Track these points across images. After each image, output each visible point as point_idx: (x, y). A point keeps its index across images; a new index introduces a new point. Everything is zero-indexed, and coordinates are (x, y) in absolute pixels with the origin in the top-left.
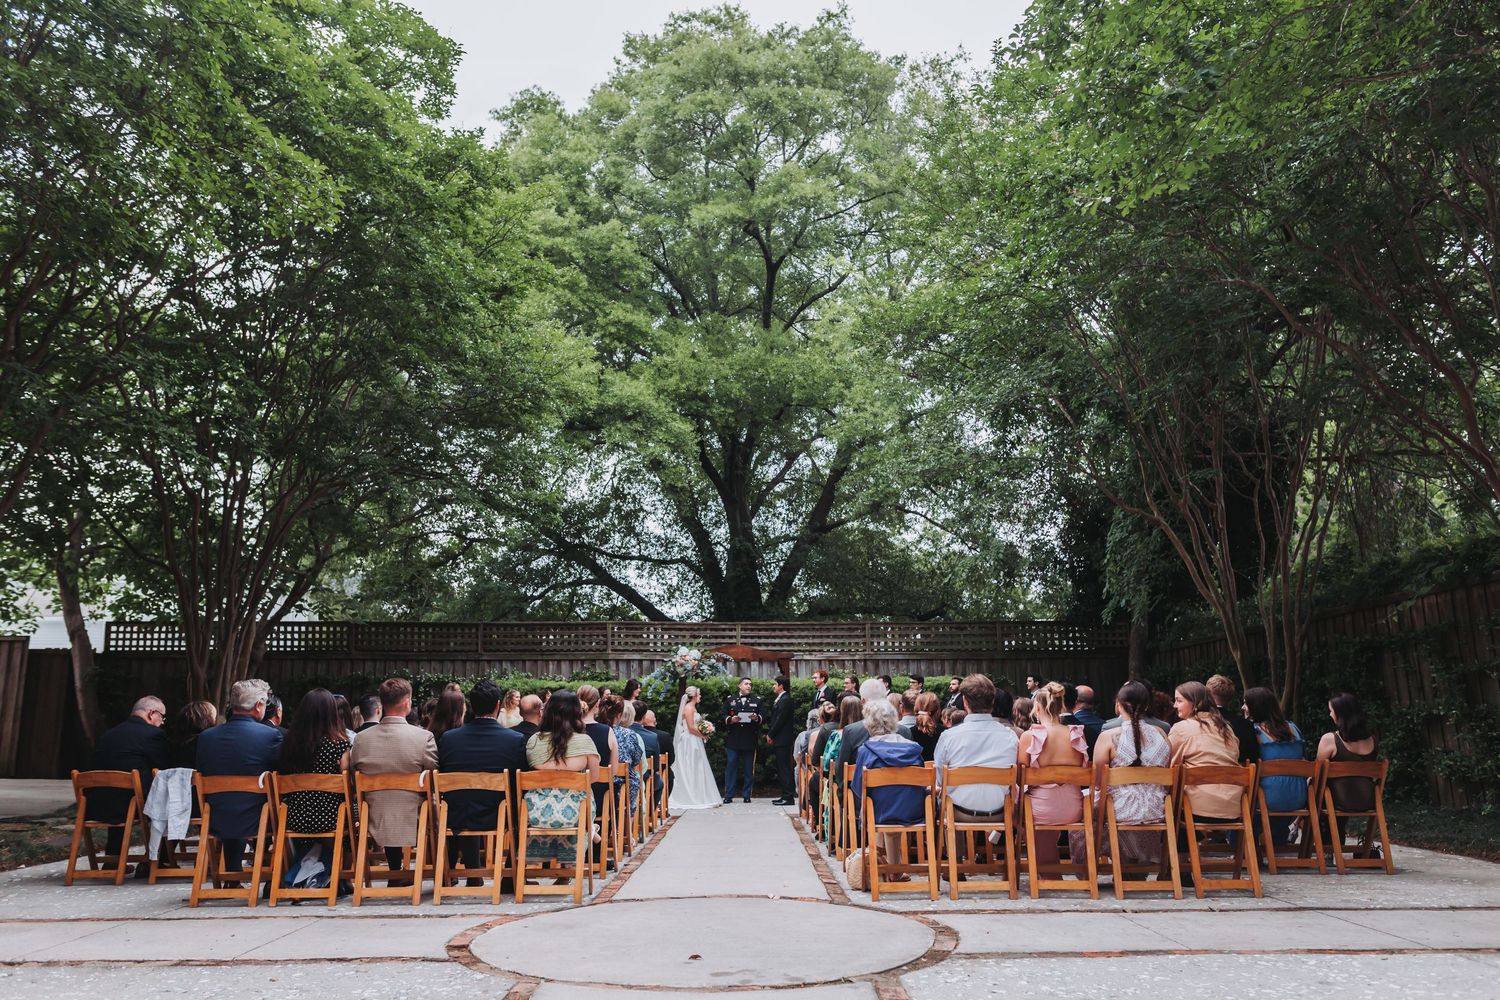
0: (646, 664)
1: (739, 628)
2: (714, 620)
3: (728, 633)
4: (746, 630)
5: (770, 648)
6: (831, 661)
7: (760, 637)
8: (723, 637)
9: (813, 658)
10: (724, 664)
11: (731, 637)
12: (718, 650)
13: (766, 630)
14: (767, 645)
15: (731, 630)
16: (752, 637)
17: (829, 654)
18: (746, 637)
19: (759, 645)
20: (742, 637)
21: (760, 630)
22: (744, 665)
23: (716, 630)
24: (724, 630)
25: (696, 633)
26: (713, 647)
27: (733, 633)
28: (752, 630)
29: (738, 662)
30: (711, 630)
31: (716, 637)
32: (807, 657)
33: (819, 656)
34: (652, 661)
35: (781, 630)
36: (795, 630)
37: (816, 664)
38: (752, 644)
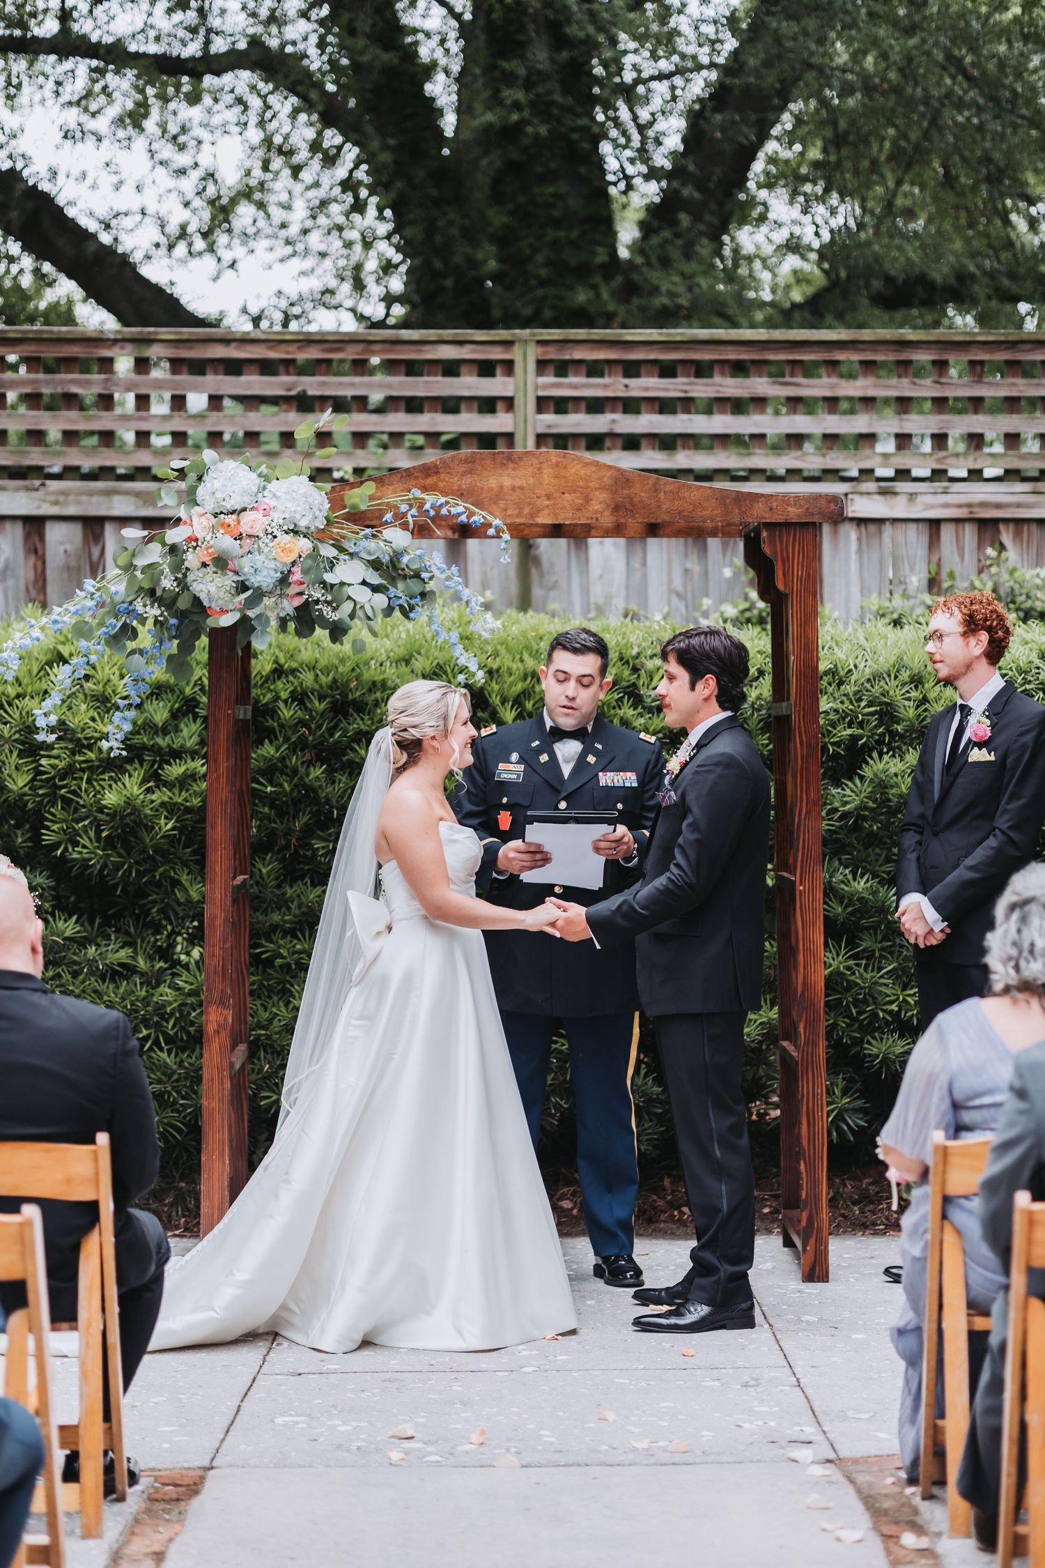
0: (61, 540)
1: (526, 356)
2: (405, 324)
3: (470, 385)
4: (562, 368)
5: (682, 459)
6: (988, 528)
7: (630, 406)
8: (450, 405)
9: (897, 508)
10: (455, 552)
11: (488, 405)
12: (425, 476)
13: (667, 370)
14: (667, 443)
15: (486, 369)
16: (596, 406)
17: (979, 492)
18: (561, 405)
19: (632, 443)
20: (543, 404)
21: (631, 369)
22: (551, 550)
23: (412, 368)
24: (451, 369)
25: (312, 385)
26: (400, 459)
27: (496, 386)
28: (594, 369)
29: (525, 538)
30: (391, 366)
31: (414, 405)
32: (864, 505)
33: (931, 503)
34: (93, 526)
35: (739, 369)
36: (808, 370)
37: (915, 539)
38: (595, 442)
